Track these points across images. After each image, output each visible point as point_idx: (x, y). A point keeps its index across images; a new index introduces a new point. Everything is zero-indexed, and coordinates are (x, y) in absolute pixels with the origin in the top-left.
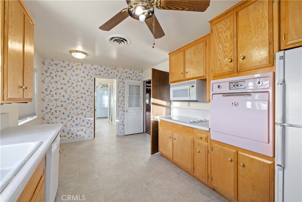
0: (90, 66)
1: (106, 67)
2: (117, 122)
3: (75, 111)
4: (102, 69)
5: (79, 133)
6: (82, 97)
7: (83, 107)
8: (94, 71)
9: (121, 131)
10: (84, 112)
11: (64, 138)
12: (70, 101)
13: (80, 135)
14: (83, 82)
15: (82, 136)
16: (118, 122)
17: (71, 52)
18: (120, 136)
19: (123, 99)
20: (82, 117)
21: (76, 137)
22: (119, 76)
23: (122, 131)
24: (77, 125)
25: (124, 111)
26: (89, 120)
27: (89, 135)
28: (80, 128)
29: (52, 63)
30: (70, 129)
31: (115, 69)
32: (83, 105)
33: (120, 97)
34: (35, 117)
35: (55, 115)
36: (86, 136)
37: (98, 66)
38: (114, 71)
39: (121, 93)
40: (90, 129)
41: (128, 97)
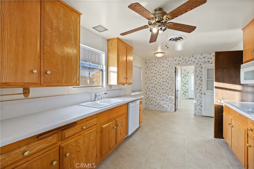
0: (171, 58)
1: (184, 57)
2: (194, 103)
3: (162, 91)
4: (181, 59)
5: (165, 106)
6: (166, 81)
7: (167, 88)
8: (174, 62)
9: (198, 111)
10: (168, 92)
11: (156, 107)
12: (159, 84)
13: (165, 107)
14: (167, 71)
15: (166, 108)
16: (196, 103)
17: (155, 54)
18: (197, 115)
19: (201, 82)
20: (166, 95)
21: (162, 108)
22: (196, 61)
23: (200, 111)
24: (163, 100)
25: (202, 94)
26: (171, 98)
27: (171, 108)
28: (165, 102)
29: (150, 62)
30: (159, 102)
31: (193, 57)
32: (167, 87)
33: (197, 81)
34: (141, 92)
35: (152, 92)
36: (169, 109)
37: (177, 58)
38: (192, 58)
39: (199, 77)
40: (171, 104)
41: (206, 81)
